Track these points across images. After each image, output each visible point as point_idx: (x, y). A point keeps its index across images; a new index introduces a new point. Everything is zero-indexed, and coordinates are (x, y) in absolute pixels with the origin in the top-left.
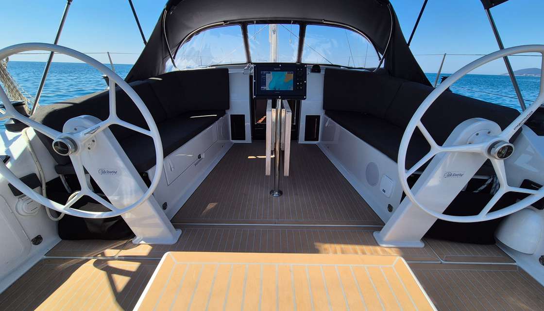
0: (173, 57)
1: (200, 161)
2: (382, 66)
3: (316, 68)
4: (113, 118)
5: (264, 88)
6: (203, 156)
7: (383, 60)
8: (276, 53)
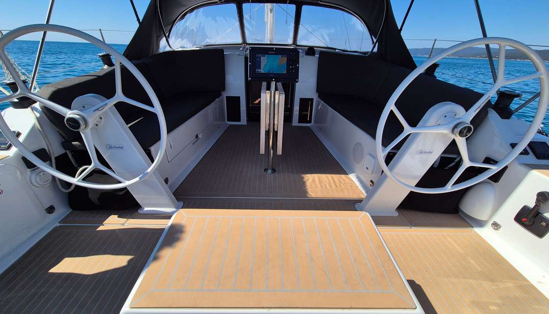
0: (167, 35)
1: (198, 140)
2: (375, 50)
3: (311, 51)
4: (120, 96)
5: (260, 71)
6: (200, 136)
7: (376, 44)
8: (272, 33)
